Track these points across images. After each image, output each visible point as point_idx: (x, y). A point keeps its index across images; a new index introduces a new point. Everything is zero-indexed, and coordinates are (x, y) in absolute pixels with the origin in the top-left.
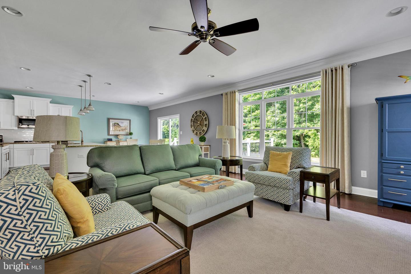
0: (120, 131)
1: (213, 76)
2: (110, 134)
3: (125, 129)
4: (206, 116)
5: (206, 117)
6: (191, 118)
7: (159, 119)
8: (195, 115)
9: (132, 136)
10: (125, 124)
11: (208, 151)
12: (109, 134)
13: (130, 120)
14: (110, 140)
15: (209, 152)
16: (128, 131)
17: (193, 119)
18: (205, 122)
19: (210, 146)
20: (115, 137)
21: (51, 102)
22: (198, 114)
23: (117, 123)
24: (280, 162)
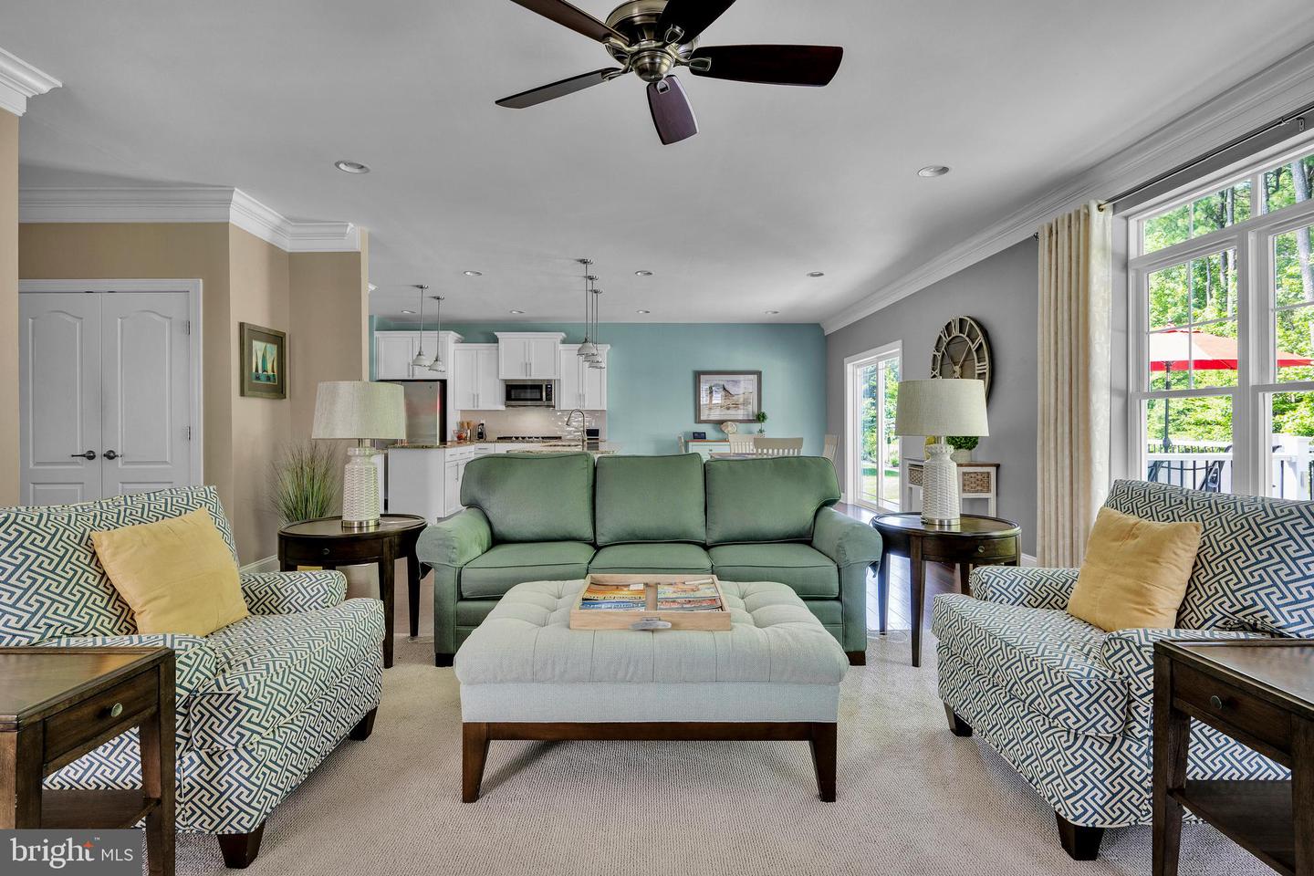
0: (728, 409)
1: (944, 170)
2: (702, 418)
3: (746, 403)
4: (981, 339)
5: (981, 344)
6: (931, 351)
7: (849, 365)
8: (946, 340)
9: (764, 425)
10: (745, 386)
11: (989, 490)
12: (698, 420)
13: (759, 374)
14: (699, 437)
15: (991, 495)
16: (752, 408)
17: (939, 355)
18: (977, 364)
19: (998, 466)
20: (715, 428)
21: (564, 342)
22: (955, 332)
23: (722, 383)
24: (1120, 574)
